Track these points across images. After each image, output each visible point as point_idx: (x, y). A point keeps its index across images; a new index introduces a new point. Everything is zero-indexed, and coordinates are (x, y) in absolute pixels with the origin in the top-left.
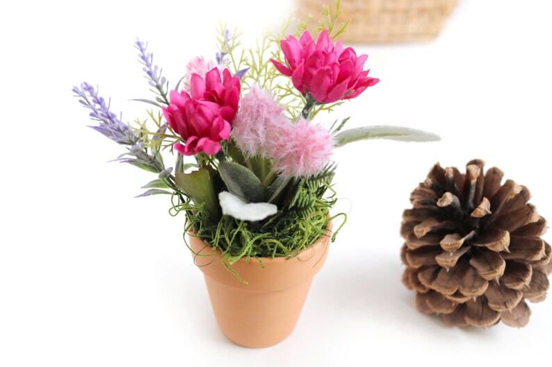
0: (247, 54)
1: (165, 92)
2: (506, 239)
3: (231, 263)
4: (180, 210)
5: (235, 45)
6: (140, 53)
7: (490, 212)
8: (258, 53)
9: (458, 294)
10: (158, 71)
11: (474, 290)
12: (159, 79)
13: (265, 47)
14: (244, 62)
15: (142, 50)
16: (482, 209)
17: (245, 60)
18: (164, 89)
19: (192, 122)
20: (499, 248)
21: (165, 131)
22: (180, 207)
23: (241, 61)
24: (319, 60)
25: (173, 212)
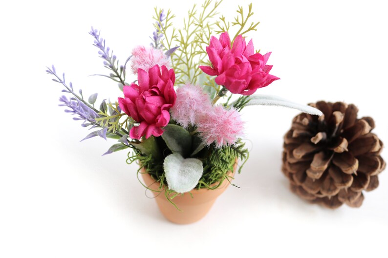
0: (177, 32)
1: (116, 68)
2: (356, 166)
3: (172, 198)
4: (134, 160)
5: (167, 26)
6: (95, 39)
7: (347, 150)
8: (185, 29)
9: (319, 193)
10: (110, 52)
11: (330, 192)
12: (111, 58)
13: (190, 24)
14: (174, 39)
15: (96, 38)
16: (341, 148)
17: (175, 37)
18: (116, 66)
19: (142, 114)
20: (350, 172)
21: (120, 112)
22: (134, 158)
23: (173, 37)
24: (237, 72)
25: (129, 161)
